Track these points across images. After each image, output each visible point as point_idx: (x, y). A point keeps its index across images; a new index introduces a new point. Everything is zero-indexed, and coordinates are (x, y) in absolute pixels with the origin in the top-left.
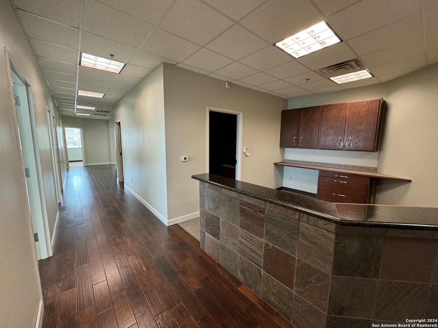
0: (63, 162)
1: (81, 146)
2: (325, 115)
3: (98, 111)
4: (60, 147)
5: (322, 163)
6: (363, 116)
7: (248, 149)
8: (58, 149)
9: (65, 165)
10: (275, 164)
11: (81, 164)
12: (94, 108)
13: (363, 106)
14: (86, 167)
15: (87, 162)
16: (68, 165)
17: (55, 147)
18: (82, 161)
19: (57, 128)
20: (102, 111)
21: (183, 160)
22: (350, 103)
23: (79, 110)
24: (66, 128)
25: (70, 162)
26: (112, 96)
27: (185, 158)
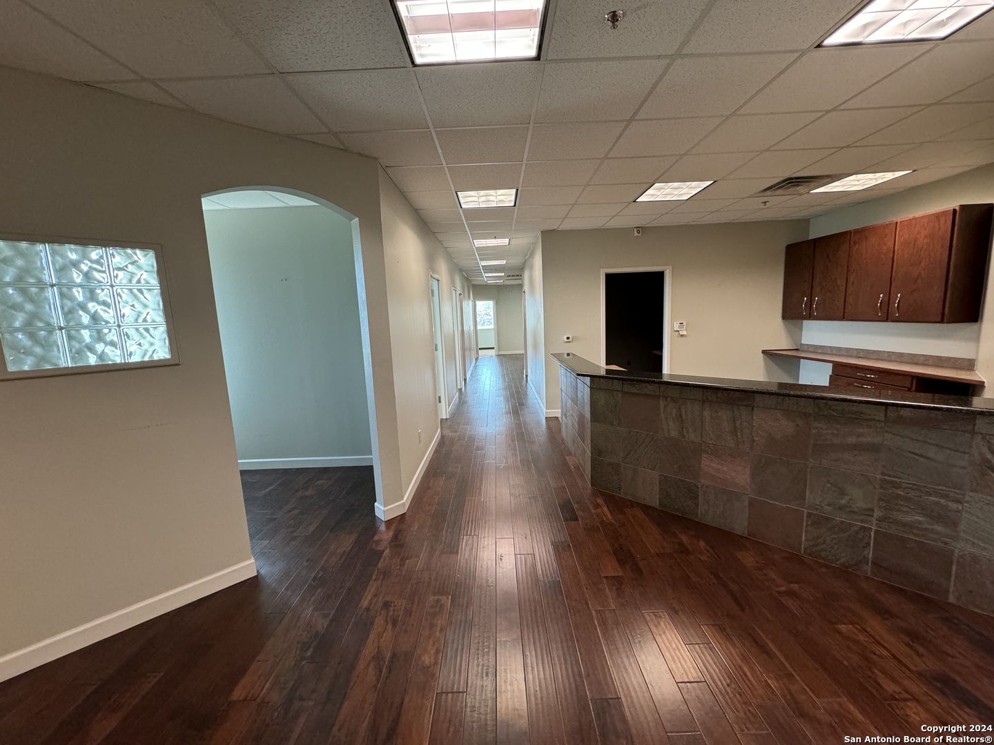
0: (470, 349)
1: (492, 327)
2: (857, 249)
3: (509, 276)
4: (466, 329)
5: (839, 349)
6: (922, 248)
7: (685, 324)
8: (463, 331)
9: (474, 353)
10: (764, 352)
11: (493, 352)
12: (503, 274)
13: (922, 226)
14: (499, 356)
15: (499, 350)
16: (477, 353)
17: (460, 328)
18: (493, 348)
19: (465, 304)
20: (513, 276)
21: (566, 340)
22: (900, 222)
23: (488, 278)
24: (478, 303)
25: (480, 349)
26: (516, 261)
27: (568, 338)
